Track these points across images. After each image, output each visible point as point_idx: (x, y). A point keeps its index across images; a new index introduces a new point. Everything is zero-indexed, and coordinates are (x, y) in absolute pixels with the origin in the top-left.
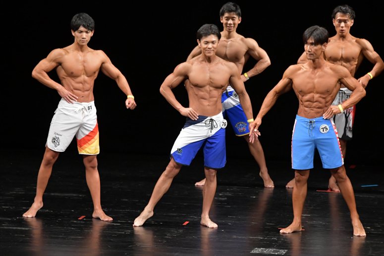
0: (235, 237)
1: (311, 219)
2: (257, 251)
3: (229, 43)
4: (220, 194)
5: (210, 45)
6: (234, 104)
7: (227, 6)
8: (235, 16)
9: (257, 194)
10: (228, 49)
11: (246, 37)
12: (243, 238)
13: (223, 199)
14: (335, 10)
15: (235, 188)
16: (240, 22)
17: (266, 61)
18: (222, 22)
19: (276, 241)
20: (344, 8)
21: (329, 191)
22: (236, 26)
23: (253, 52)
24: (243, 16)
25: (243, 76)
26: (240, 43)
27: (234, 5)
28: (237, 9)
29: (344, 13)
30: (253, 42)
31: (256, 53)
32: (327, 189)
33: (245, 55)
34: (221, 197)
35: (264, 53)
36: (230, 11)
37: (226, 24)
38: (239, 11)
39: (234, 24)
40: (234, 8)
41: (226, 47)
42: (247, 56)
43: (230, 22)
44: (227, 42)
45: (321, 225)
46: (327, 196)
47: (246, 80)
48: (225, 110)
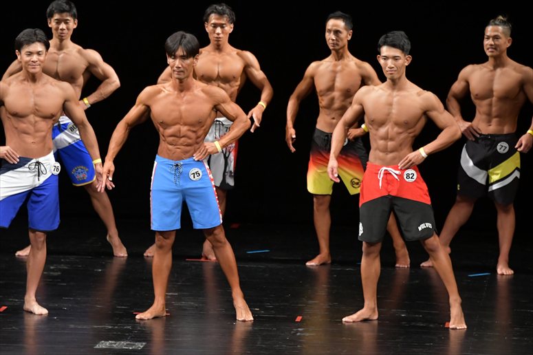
0: (72, 326)
1: (179, 299)
2: (104, 345)
3: (62, 55)
4: (52, 268)
5: (35, 58)
6: (70, 141)
7: (58, 4)
8: (69, 18)
9: (103, 266)
10: (60, 64)
11: (85, 48)
12: (85, 327)
13: (56, 274)
14: (209, 10)
15: (72, 258)
16: (75, 27)
17: (114, 81)
18: (50, 26)
19: (129, 331)
20: (219, 8)
21: (203, 260)
22: (71, 32)
23: (95, 69)
24: (79, 17)
25: (81, 102)
26: (77, 56)
27: (67, 3)
28: (71, 8)
29: (221, 14)
30: (94, 55)
31: (101, 72)
32: (200, 257)
33: (83, 74)
34: (53, 270)
35: (110, 70)
36: (61, 11)
37: (57, 29)
38: (75, 11)
39: (68, 29)
40: (67, 7)
41: (57, 61)
42: (88, 75)
43: (63, 26)
44: (58, 55)
45: (192, 307)
46: (200, 266)
47: (86, 108)
48: (58, 150)
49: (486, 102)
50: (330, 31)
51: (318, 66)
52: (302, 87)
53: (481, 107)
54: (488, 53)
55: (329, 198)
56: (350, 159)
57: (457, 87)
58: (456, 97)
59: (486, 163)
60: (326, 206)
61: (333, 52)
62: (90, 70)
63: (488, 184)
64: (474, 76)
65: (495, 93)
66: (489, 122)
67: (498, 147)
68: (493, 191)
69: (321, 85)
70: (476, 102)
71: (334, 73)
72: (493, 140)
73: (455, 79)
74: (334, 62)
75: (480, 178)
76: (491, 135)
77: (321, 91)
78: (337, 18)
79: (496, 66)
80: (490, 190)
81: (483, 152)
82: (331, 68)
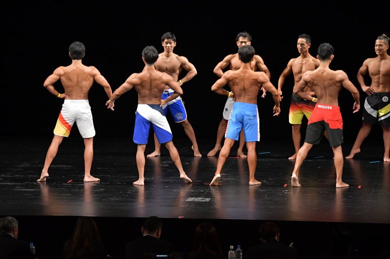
1: (226, 177)
3: (169, 60)
4: (164, 162)
7: (167, 35)
8: (172, 41)
9: (189, 161)
10: (168, 64)
11: (179, 55)
13: (167, 165)
14: (238, 35)
16: (175, 46)
17: (194, 71)
18: (163, 45)
19: (203, 193)
20: (244, 34)
22: (173, 49)
24: (177, 41)
26: (176, 60)
27: (171, 34)
28: (173, 36)
29: (245, 37)
30: (184, 59)
31: (187, 67)
33: (179, 69)
35: (192, 66)
36: (168, 38)
37: (166, 47)
38: (175, 38)
39: (171, 47)
40: (171, 36)
42: (181, 69)
43: (169, 45)
44: (167, 59)
45: (233, 180)
46: (236, 161)
47: (181, 85)
48: (168, 106)
49: (377, 76)
50: (299, 44)
51: (294, 61)
52: (286, 71)
53: (375, 79)
54: (377, 53)
55: (300, 126)
56: (309, 106)
57: (362, 69)
58: (362, 74)
59: (377, 107)
60: (298, 130)
61: (301, 54)
62: (182, 66)
63: (378, 117)
64: (370, 64)
65: (381, 73)
66: (378, 86)
67: (383, 99)
68: (381, 120)
69: (295, 70)
70: (372, 77)
71: (302, 64)
72: (380, 95)
73: (362, 65)
74: (302, 59)
75: (374, 114)
76: (379, 93)
77: (295, 73)
78: (303, 37)
79: (381, 59)
80: (379, 120)
81: (375, 102)
82: (300, 62)
